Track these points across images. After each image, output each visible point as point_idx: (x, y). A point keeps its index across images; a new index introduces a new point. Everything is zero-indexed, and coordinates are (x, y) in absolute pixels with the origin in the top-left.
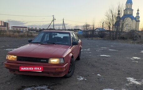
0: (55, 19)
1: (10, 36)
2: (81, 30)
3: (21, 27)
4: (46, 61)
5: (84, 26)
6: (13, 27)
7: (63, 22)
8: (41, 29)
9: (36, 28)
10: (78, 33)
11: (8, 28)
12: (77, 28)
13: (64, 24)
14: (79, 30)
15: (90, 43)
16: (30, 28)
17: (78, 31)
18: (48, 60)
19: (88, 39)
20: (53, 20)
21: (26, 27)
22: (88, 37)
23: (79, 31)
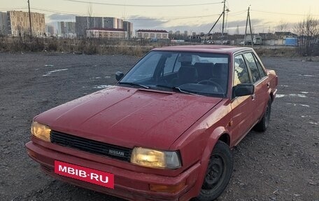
0: (228, 10)
1: (124, 53)
2: (294, 35)
3: (155, 31)
4: (122, 154)
5: (301, 25)
6: (139, 31)
7: (248, 15)
8: (197, 34)
9: (186, 32)
10: (284, 42)
11: (130, 33)
12: (283, 31)
13: (249, 22)
14: (288, 34)
15: (313, 73)
16: (174, 32)
17: (285, 37)
18: (128, 152)
19: (311, 61)
20: (223, 13)
21: (165, 31)
22: (309, 55)
23: (290, 38)
